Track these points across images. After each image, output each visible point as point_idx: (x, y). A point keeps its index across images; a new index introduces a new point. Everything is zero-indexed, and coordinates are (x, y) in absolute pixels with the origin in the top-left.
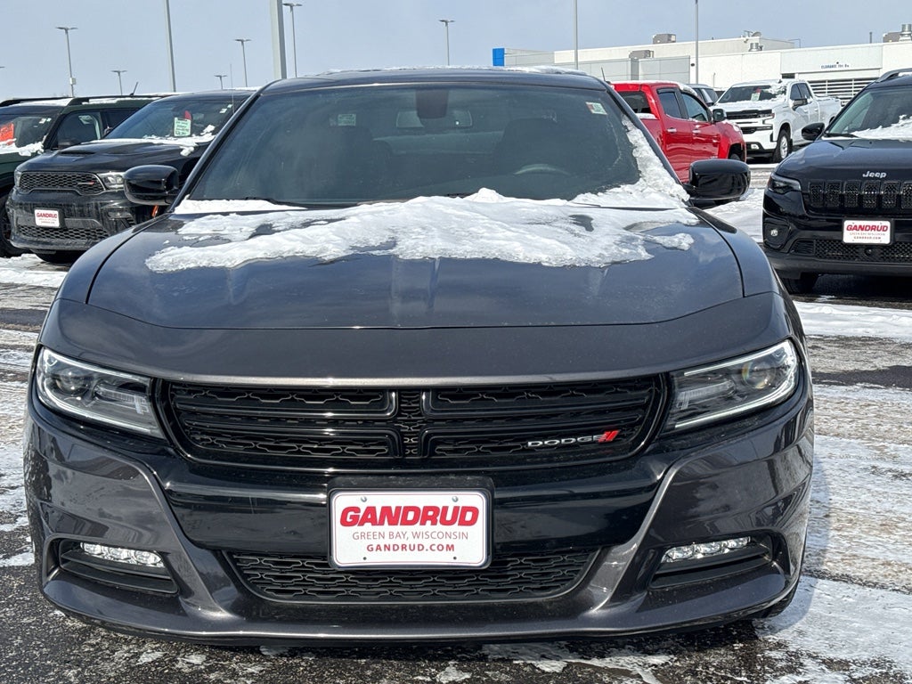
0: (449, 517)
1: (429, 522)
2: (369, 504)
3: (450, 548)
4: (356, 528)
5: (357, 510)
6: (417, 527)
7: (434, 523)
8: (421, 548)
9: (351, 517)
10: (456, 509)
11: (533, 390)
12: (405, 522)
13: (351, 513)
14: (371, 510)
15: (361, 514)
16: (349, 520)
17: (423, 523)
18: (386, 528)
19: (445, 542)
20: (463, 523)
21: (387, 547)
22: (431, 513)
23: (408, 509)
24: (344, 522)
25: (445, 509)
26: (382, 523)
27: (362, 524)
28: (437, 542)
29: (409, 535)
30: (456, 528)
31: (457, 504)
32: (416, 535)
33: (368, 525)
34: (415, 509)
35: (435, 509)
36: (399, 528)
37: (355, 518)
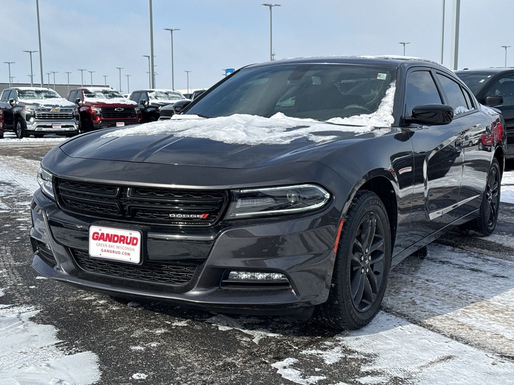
0: (128, 241)
1: (122, 242)
2: (102, 232)
3: (129, 254)
4: (97, 241)
5: (98, 234)
6: (118, 244)
7: (124, 243)
8: (119, 253)
9: (96, 236)
10: (131, 238)
11: (173, 192)
12: (114, 241)
13: (96, 235)
14: (103, 234)
15: (99, 236)
16: (95, 237)
17: (120, 243)
18: (107, 243)
19: (128, 251)
20: (133, 244)
21: (108, 251)
22: (122, 238)
23: (115, 236)
24: (94, 239)
25: (127, 237)
26: (106, 241)
27: (99, 240)
28: (125, 251)
29: (115, 247)
30: (130, 246)
31: (131, 236)
32: (118, 247)
33: (101, 240)
34: (117, 236)
35: (124, 237)
36: (112, 243)
37: (97, 237)
